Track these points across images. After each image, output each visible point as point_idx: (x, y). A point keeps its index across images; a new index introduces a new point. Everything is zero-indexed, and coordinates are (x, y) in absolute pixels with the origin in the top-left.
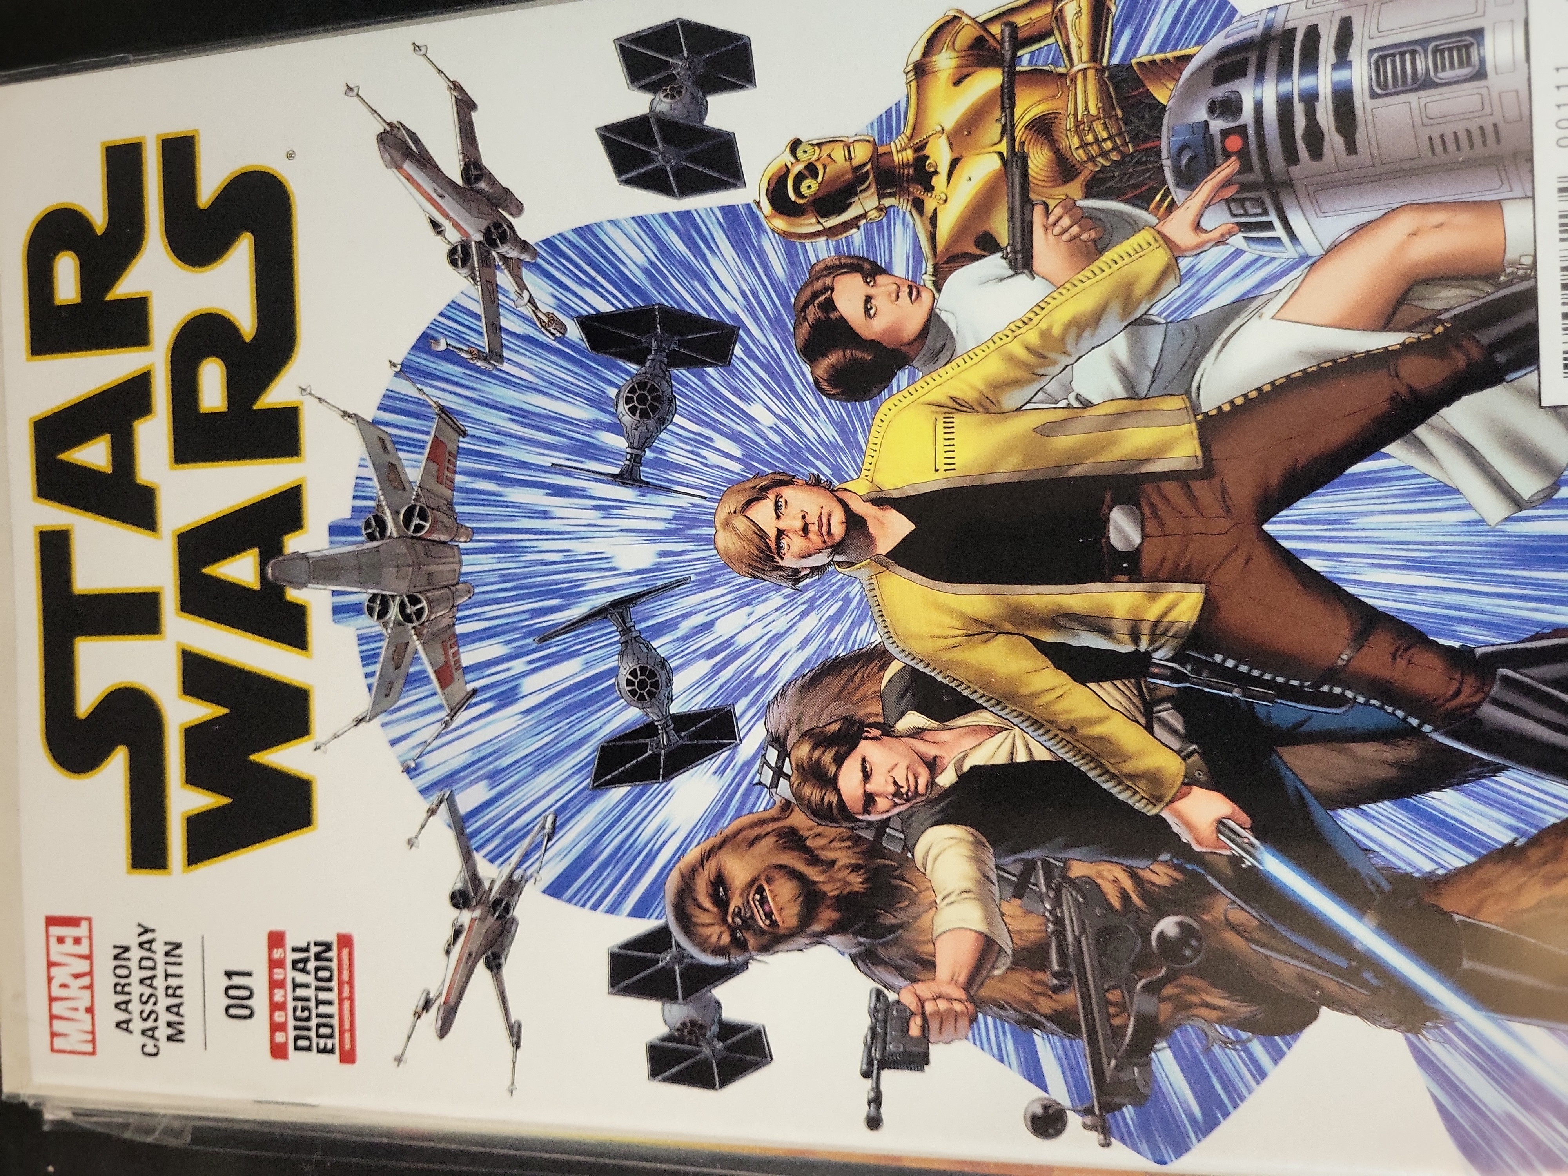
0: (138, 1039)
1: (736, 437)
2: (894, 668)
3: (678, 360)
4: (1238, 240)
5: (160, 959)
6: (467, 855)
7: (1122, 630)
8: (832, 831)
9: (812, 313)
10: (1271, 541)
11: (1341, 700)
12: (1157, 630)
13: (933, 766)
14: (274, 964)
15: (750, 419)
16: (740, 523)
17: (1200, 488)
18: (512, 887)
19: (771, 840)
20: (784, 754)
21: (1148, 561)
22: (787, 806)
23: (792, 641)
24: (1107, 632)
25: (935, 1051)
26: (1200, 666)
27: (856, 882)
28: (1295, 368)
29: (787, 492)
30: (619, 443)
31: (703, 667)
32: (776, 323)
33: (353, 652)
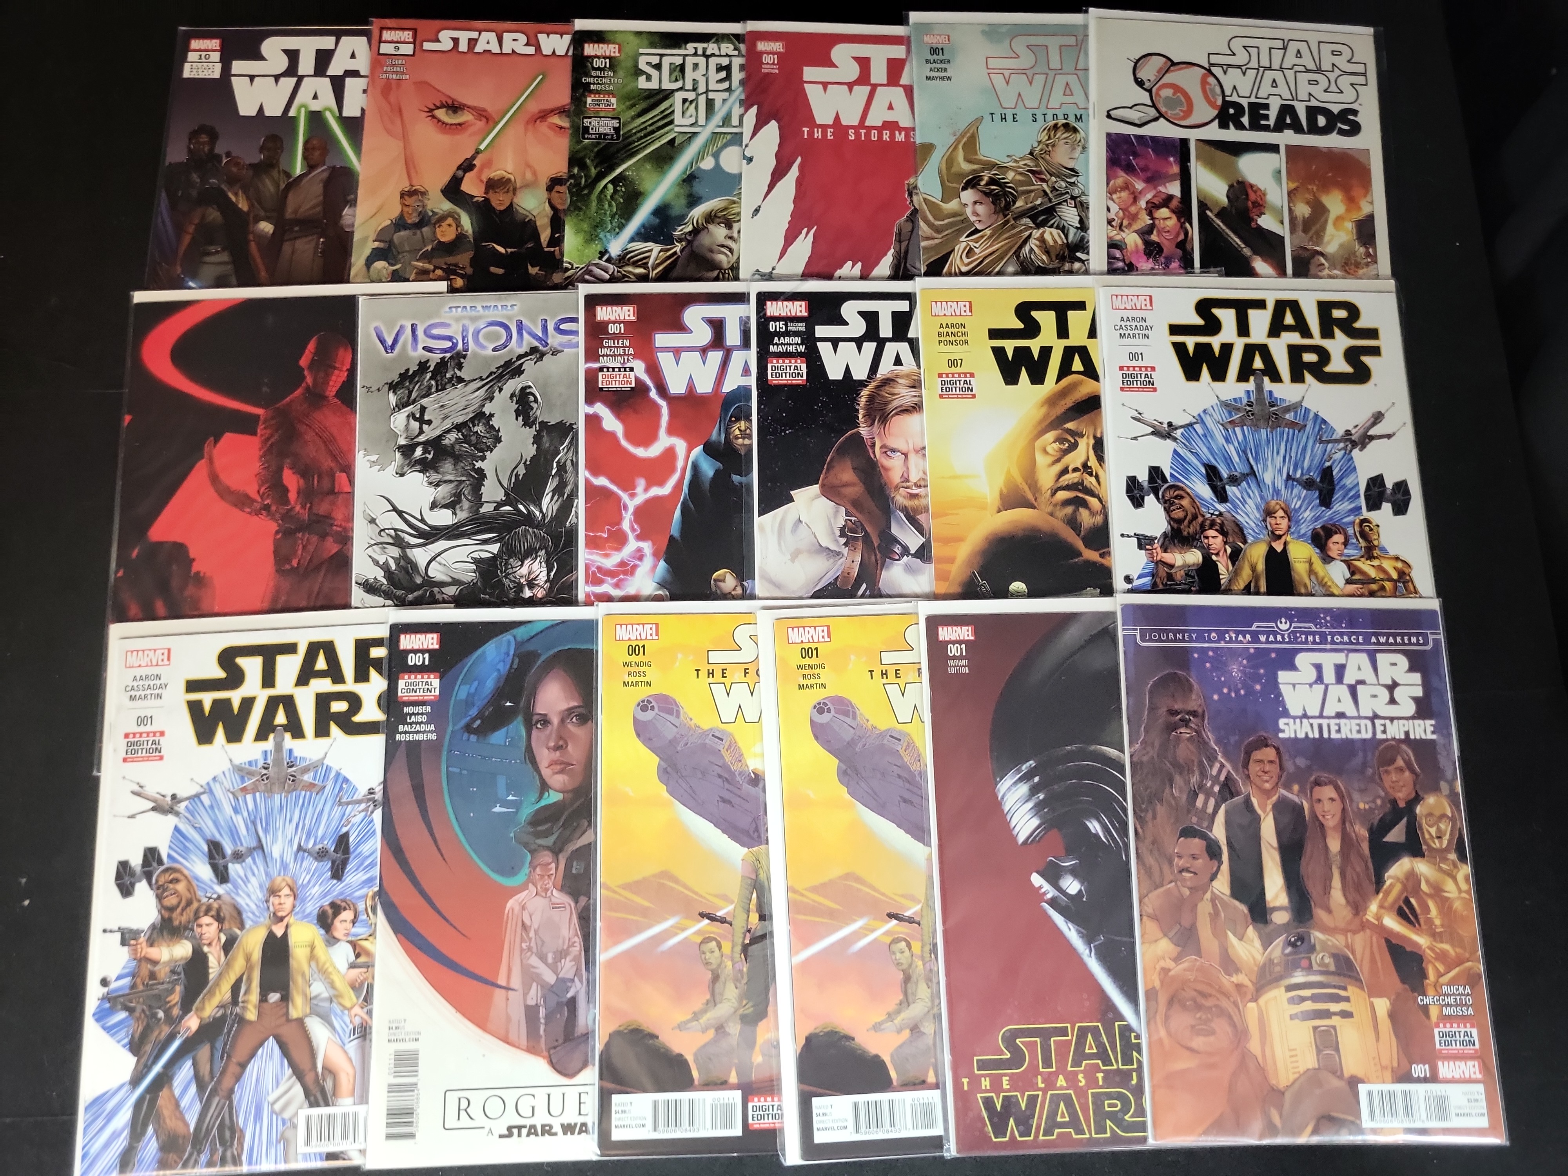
0: (131, 684)
1: (309, 882)
2: (238, 931)
3: (333, 863)
4: (351, 1027)
5: (157, 692)
6: (188, 799)
7: (246, 998)
8: (192, 915)
9: (343, 904)
10: (267, 1039)
11: (222, 1058)
12: (244, 1008)
13: (210, 944)
14: (154, 733)
15: (314, 886)
16: (284, 884)
17: (284, 1018)
18: (177, 814)
19: (189, 896)
20: (215, 900)
21: (264, 1005)
22: (199, 901)
23: (248, 901)
24: (245, 994)
25: (126, 948)
26: (234, 1021)
27: (176, 923)
28: (315, 1044)
29: (292, 898)
30: (310, 845)
31: (242, 874)
32: (341, 893)
33: (252, 758)
